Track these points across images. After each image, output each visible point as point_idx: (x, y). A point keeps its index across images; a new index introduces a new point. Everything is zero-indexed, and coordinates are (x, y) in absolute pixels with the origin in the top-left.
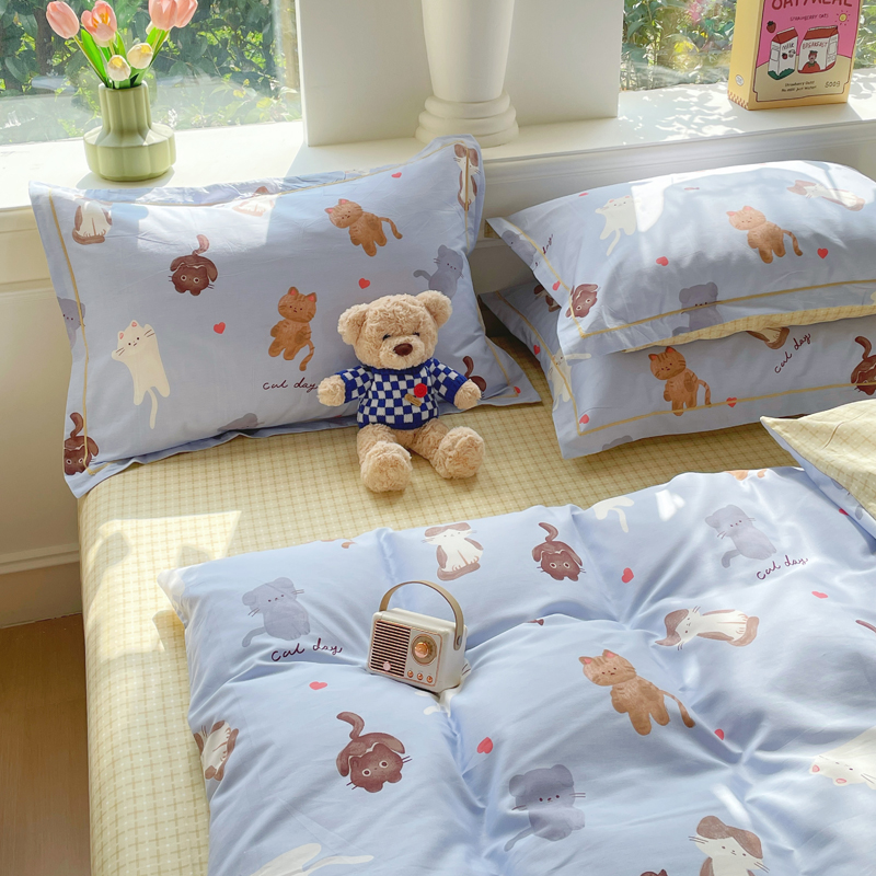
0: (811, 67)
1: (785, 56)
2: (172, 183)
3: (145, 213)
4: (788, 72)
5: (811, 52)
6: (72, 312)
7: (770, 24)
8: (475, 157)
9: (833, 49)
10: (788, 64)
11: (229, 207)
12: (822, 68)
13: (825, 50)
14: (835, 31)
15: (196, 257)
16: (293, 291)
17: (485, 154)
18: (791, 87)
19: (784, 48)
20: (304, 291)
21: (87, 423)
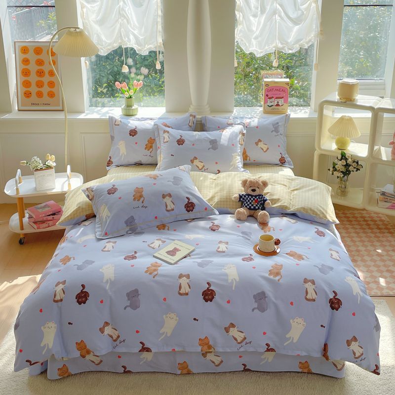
0: (278, 105)
1: (271, 102)
2: (137, 116)
3: (129, 123)
4: (272, 106)
5: (278, 102)
6: (112, 138)
7: (267, 95)
8: (195, 117)
9: (283, 101)
10: (272, 104)
11: (143, 122)
12: (280, 105)
13: (281, 102)
14: (283, 98)
15: (134, 130)
16: (151, 138)
17: (197, 117)
18: (274, 109)
19: (271, 100)
20: (153, 138)
21: (112, 158)
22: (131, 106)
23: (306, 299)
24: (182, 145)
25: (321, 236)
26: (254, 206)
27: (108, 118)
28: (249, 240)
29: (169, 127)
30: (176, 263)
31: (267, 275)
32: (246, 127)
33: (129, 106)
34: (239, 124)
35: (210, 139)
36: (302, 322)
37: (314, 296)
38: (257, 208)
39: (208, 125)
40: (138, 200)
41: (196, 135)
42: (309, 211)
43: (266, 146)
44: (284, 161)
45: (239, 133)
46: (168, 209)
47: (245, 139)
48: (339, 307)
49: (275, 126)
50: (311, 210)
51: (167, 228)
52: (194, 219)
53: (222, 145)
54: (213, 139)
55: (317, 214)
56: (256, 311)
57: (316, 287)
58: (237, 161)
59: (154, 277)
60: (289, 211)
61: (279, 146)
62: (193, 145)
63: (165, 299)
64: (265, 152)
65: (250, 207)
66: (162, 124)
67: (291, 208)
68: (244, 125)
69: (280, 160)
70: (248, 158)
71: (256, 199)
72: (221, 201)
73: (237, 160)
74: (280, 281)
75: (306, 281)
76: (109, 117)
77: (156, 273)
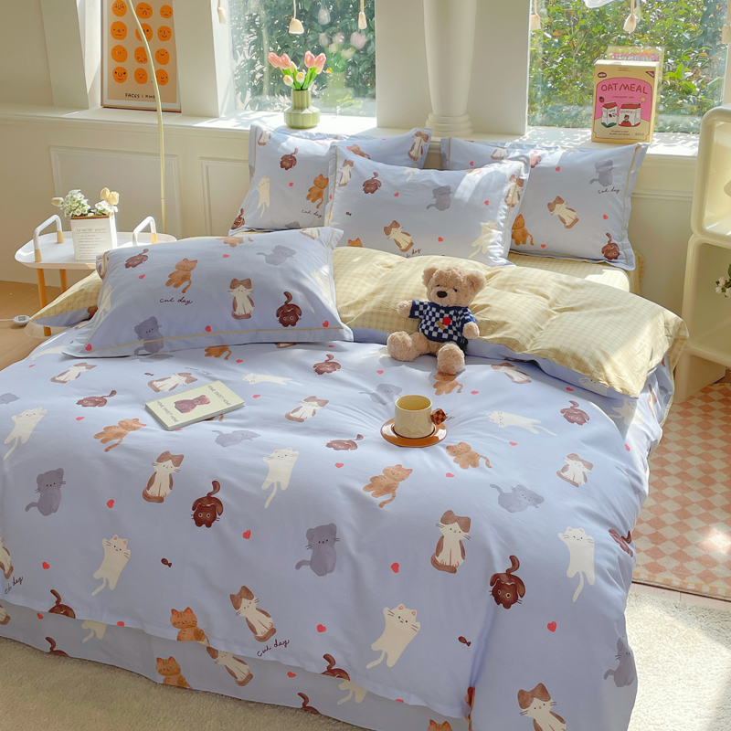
0: (626, 124)
1: (610, 116)
3: (286, 139)
4: (611, 125)
5: (626, 116)
7: (601, 98)
9: (638, 116)
10: (613, 120)
12: (633, 124)
13: (634, 116)
14: (639, 106)
15: (291, 156)
16: (321, 175)
18: (615, 133)
19: (610, 111)
20: (324, 177)
21: (244, 213)
22: (302, 108)
23: (434, 562)
24: (373, 192)
25: (572, 422)
26: (440, 331)
27: (249, 128)
28: (384, 404)
29: (362, 155)
30: (178, 428)
31: (359, 487)
32: (533, 166)
33: (299, 107)
34: (516, 159)
35: (436, 185)
36: (412, 620)
37: (457, 559)
38: (445, 336)
39: (453, 158)
40: (176, 286)
41: (409, 174)
42: (569, 360)
43: (573, 215)
44: (614, 254)
45: (508, 177)
46: (237, 313)
47: (522, 194)
48: (515, 600)
49: (601, 170)
50: (574, 357)
51: (226, 353)
52: (295, 344)
53: (460, 200)
54: (443, 185)
55: (586, 369)
56: (306, 569)
57: (468, 538)
58: (491, 241)
59: (106, 450)
60: (518, 354)
61: (605, 217)
62: (396, 195)
63: (111, 504)
64: (568, 227)
65: (430, 333)
66: (349, 148)
67: (528, 346)
68: (526, 161)
69: (606, 251)
70: (529, 239)
71: (446, 315)
72: (372, 313)
73: (490, 237)
74: (385, 507)
75: (448, 518)
76: (252, 126)
77: (116, 441)
